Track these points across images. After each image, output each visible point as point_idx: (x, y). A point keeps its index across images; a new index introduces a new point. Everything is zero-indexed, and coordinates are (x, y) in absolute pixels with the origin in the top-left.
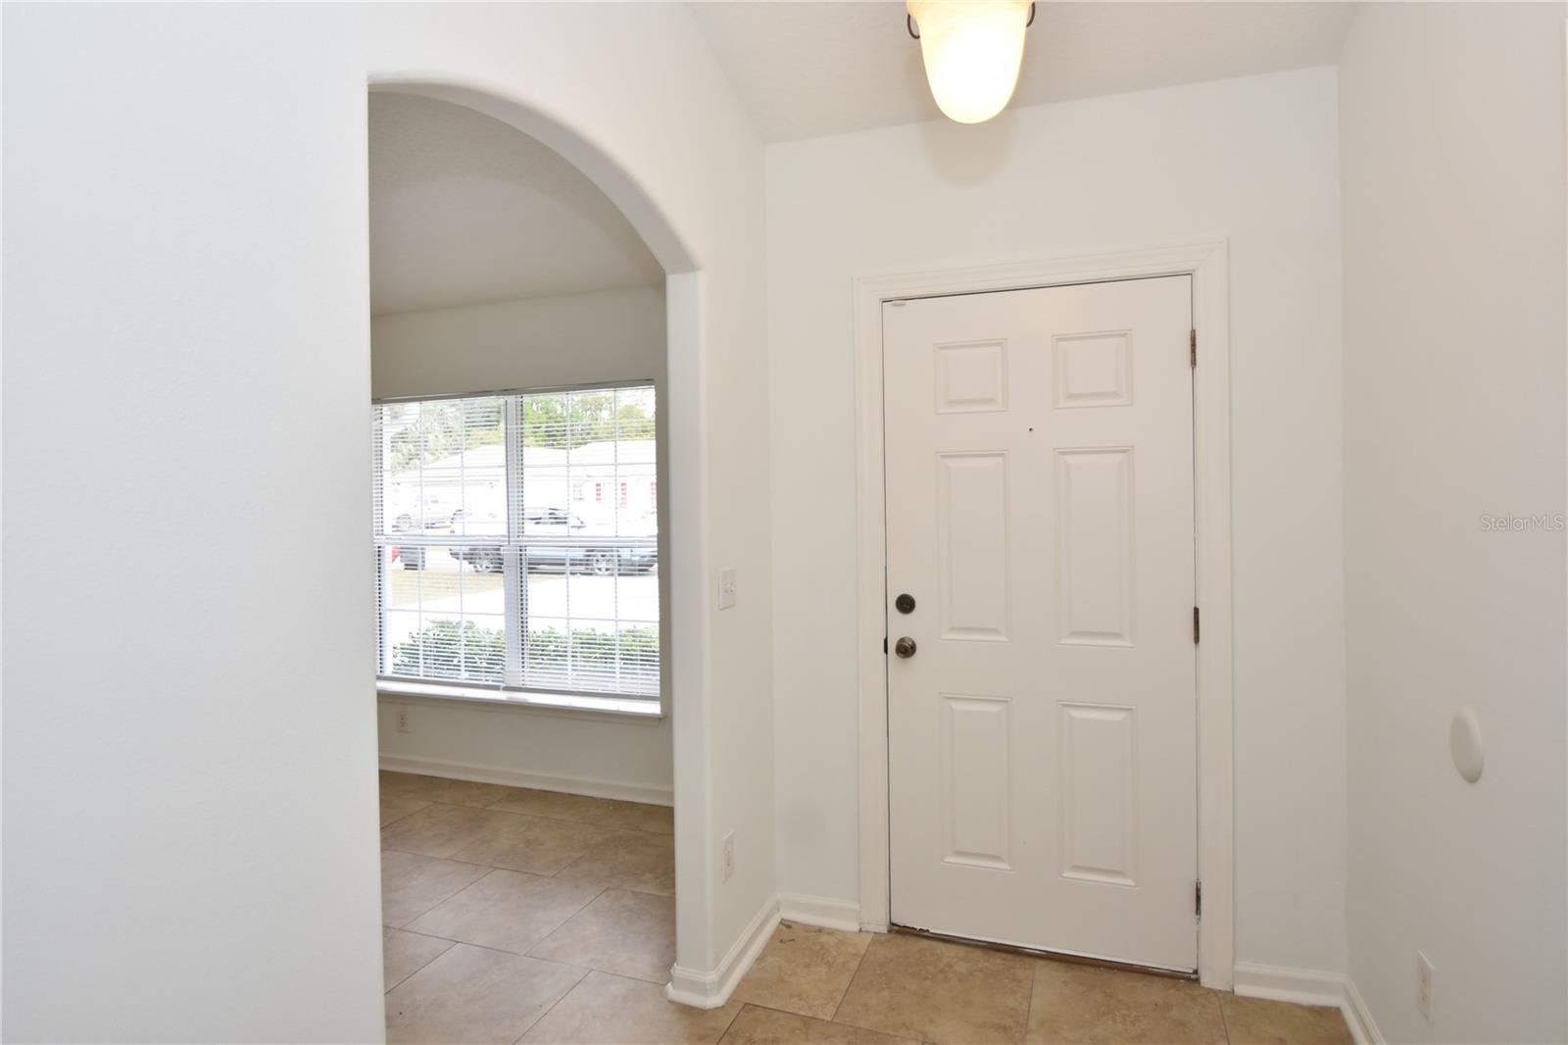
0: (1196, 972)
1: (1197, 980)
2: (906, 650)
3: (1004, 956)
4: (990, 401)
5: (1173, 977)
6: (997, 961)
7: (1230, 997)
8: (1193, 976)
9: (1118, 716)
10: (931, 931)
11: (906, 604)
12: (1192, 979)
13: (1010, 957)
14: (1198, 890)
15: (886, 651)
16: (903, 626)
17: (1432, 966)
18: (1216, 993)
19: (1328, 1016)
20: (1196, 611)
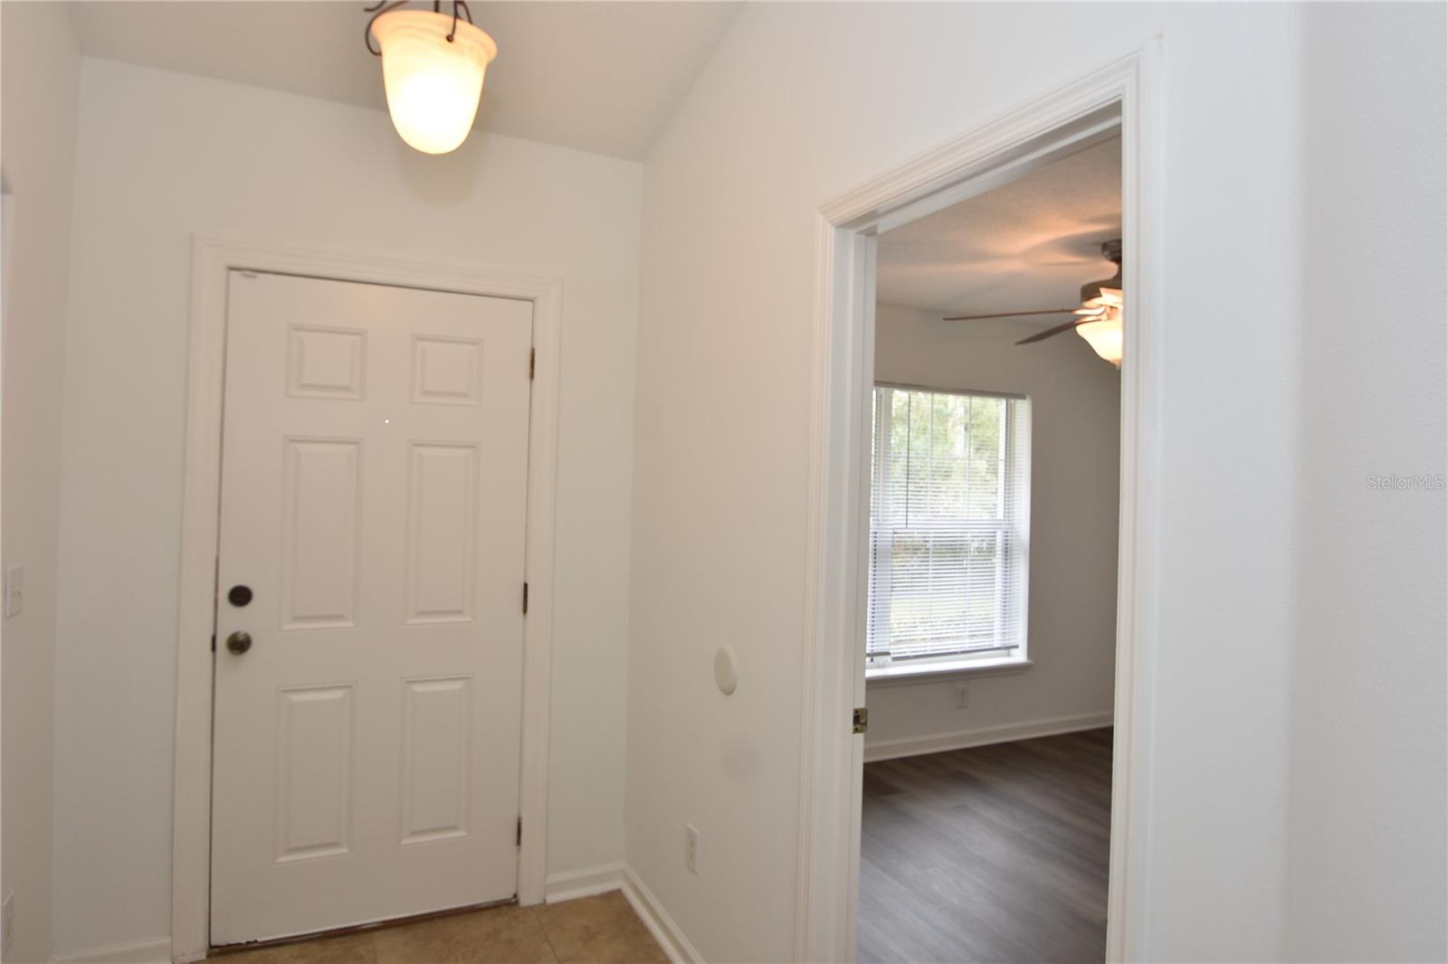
0: (515, 896)
1: (517, 903)
2: (239, 645)
3: (340, 939)
4: (347, 389)
5: (497, 906)
6: (336, 947)
7: (544, 908)
8: (513, 900)
9: (457, 685)
10: (259, 940)
11: (241, 596)
12: (512, 903)
13: (347, 938)
14: (519, 825)
15: (214, 648)
16: (235, 620)
17: (697, 832)
18: (531, 908)
19: (615, 896)
20: (526, 585)
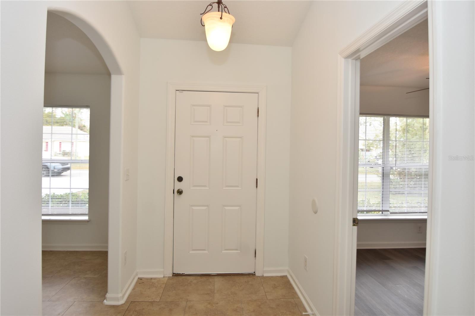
0: (254, 272)
1: (255, 275)
2: (180, 192)
3: (206, 277)
4: (206, 122)
5: (249, 275)
6: (204, 278)
7: (263, 277)
8: (254, 274)
9: (237, 208)
10: (185, 274)
11: (180, 179)
12: (253, 275)
13: (207, 277)
14: (255, 251)
15: (174, 193)
16: (179, 186)
17: (307, 258)
18: (259, 276)
19: (285, 277)
20: (257, 179)
